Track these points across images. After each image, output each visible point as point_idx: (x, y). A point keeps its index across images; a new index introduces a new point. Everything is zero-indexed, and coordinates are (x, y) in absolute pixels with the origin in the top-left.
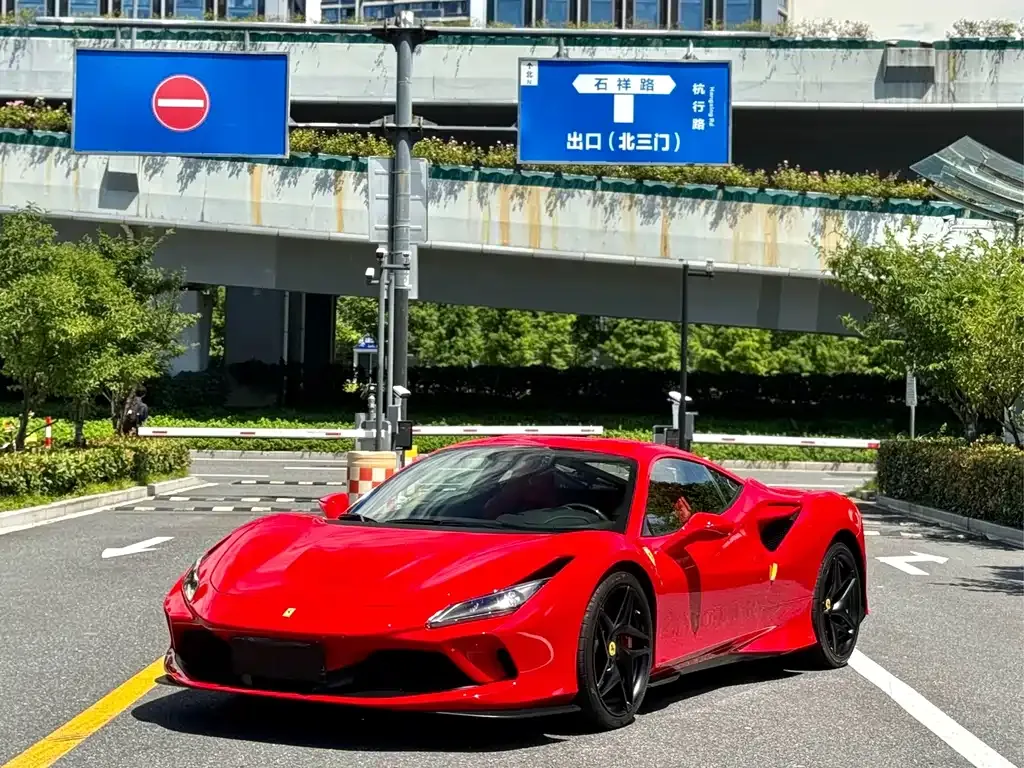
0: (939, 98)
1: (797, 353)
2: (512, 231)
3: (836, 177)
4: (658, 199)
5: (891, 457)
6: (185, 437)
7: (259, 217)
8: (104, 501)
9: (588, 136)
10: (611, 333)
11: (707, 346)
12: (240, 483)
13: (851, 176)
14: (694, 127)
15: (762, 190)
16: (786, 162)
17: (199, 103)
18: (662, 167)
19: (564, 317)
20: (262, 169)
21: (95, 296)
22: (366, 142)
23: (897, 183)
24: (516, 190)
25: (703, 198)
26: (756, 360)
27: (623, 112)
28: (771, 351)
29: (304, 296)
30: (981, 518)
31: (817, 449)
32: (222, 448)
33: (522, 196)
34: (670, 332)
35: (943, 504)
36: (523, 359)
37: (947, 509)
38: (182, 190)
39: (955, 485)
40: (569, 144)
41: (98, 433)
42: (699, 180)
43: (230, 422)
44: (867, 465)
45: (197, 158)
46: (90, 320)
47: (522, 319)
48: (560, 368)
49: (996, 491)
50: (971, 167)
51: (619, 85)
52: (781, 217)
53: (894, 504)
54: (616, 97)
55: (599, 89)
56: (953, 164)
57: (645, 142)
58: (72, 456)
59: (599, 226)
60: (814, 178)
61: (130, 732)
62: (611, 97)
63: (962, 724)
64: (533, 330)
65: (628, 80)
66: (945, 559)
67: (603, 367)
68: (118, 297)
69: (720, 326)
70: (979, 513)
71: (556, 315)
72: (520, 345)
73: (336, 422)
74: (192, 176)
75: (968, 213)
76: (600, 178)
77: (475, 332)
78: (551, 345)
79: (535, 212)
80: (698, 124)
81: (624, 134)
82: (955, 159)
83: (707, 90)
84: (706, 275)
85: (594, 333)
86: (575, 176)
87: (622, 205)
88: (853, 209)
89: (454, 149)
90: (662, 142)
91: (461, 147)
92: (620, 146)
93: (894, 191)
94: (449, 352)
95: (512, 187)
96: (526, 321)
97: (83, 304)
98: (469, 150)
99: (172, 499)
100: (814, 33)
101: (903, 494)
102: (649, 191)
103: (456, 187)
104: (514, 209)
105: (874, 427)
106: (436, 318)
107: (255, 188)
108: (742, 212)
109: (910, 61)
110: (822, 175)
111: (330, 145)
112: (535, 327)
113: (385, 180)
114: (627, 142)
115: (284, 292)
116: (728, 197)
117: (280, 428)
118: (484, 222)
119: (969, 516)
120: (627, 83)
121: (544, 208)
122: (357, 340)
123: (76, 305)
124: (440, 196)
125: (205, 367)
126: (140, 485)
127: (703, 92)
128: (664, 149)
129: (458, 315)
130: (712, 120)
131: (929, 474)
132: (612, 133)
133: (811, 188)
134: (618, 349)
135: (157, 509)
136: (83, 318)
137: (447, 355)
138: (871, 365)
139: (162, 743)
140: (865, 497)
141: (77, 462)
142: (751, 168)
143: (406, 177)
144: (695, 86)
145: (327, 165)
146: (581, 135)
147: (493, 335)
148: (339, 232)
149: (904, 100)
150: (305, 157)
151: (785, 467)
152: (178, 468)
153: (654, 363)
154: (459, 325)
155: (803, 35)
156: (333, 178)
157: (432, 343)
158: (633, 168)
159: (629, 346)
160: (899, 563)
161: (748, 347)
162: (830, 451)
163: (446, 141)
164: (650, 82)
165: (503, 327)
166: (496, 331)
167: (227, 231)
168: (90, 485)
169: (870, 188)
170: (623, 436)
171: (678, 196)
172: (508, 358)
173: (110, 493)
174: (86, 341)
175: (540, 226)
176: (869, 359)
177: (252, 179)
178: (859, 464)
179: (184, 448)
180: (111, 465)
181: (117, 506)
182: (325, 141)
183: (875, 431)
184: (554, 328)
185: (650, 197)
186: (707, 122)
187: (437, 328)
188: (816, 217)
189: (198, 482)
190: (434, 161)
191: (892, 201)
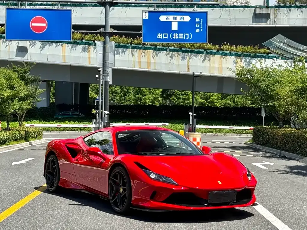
0: (272, 23)
1: (229, 101)
2: (142, 64)
3: (241, 47)
4: (186, 54)
5: (257, 132)
6: (41, 127)
7: (65, 60)
8: (15, 147)
9: (164, 34)
10: (173, 94)
11: (202, 98)
13: (245, 47)
14: (196, 32)
15: (218, 51)
16: (225, 42)
17: (44, 25)
18: (187, 44)
19: (159, 90)
20: (66, 45)
21: (11, 84)
22: (97, 37)
23: (259, 49)
24: (143, 51)
25: (200, 54)
26: (217, 103)
27: (175, 27)
28: (221, 100)
29: (79, 84)
30: (284, 151)
31: (235, 130)
32: (54, 130)
33: (145, 53)
35: (273, 146)
36: (146, 103)
37: (274, 148)
38: (41, 51)
39: (276, 140)
40: (158, 37)
41: (16, 126)
42: (199, 48)
43: (56, 122)
44: (250, 134)
45: (46, 42)
46: (10, 91)
47: (146, 91)
48: (157, 105)
49: (289, 143)
50: (281, 44)
51: (173, 19)
52: (224, 59)
53: (258, 147)
55: (167, 20)
56: (275, 43)
57: (181, 36)
58: (5, 133)
59: (169, 62)
60: (233, 47)
61: (12, 222)
62: (171, 22)
63: (277, 217)
64: (149, 94)
65: (176, 17)
66: (273, 164)
67: (170, 105)
68: (19, 83)
69: (206, 92)
70: (284, 149)
71: (156, 89)
72: (145, 98)
73: (88, 122)
74: (44, 47)
75: (280, 58)
76: (168, 48)
77: (132, 95)
78: (155, 98)
79: (149, 58)
80: (198, 31)
81: (175, 34)
82: (276, 41)
83: (200, 20)
84: (200, 77)
85: (167, 95)
86: (161, 47)
87: (175, 55)
88: (245, 57)
89: (124, 39)
90: (186, 36)
91: (126, 38)
92: (174, 37)
93: (257, 51)
95: (142, 50)
96: (147, 91)
97: (8, 86)
98: (129, 39)
99: (37, 146)
100: (233, 3)
101: (261, 144)
102: (183, 52)
103: (125, 50)
104: (142, 57)
105: (252, 123)
106: (120, 90)
107: (64, 51)
108: (212, 57)
109: (263, 12)
110: (236, 46)
111: (86, 38)
112: (150, 93)
113: (102, 48)
114: (176, 36)
115: (73, 83)
116: (207, 53)
117: (71, 124)
118: (133, 61)
119: (281, 150)
121: (151, 56)
122: (96, 97)
123: (6, 87)
124: (120, 53)
125: (49, 105)
126: (27, 142)
127: (199, 21)
128: (187, 38)
129: (127, 89)
130: (202, 29)
131: (268, 137)
132: (171, 33)
133: (233, 50)
134: (175, 99)
135: (31, 149)
136: (8, 90)
137: (123, 101)
138: (251, 104)
139: (22, 226)
140: (249, 144)
141: (7, 135)
142: (214, 44)
143: (108, 47)
144: (196, 19)
145: (85, 44)
146: (161, 34)
147: (137, 96)
148: (89, 64)
149: (261, 23)
150: (79, 41)
151: (225, 135)
152: (39, 136)
153: (186, 104)
154: (127, 92)
155: (230, 4)
156: (87, 47)
157: (119, 98)
158: (178, 45)
159: (178, 99)
160: (259, 165)
161: (214, 99)
162: (239, 130)
163: (121, 37)
164: (183, 18)
165: (140, 93)
166: (138, 94)
167: (55, 64)
168: (11, 142)
169: (250, 50)
170: (176, 126)
171: (192, 53)
172: (141, 102)
173: (17, 144)
174: (9, 98)
175: (150, 62)
176: (251, 102)
177: (63, 48)
178: (247, 134)
179: (41, 130)
180: (17, 136)
181: (19, 148)
182: (85, 36)
183: (252, 124)
184: (156, 93)
185: (183, 53)
186: (200, 30)
187: (120, 93)
188: (234, 59)
189: (45, 141)
190: (118, 43)
191: (257, 54)
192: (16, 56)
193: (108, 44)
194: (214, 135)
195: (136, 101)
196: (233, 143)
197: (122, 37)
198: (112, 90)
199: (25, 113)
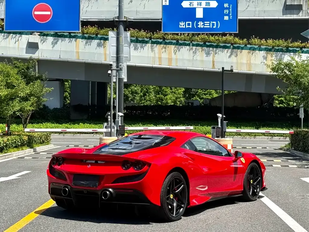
0: (304, 15)
2: (162, 60)
3: (271, 41)
4: (211, 49)
5: (296, 136)
7: (79, 57)
8: (14, 155)
9: (187, 23)
10: (196, 94)
12: (68, 146)
13: (276, 40)
15: (246, 45)
16: (254, 36)
17: (49, 13)
19: (181, 89)
20: (79, 40)
21: (9, 81)
23: (291, 42)
24: (163, 46)
25: (226, 48)
27: (199, 14)
29: (96, 83)
33: (165, 48)
34: (214, 94)
36: (167, 103)
38: (53, 47)
40: (180, 26)
42: (225, 42)
46: (8, 90)
47: (167, 90)
48: (179, 106)
51: (198, 4)
52: (252, 54)
54: (196, 8)
55: (190, 6)
57: (207, 25)
59: (191, 58)
60: (263, 41)
62: (195, 8)
64: (171, 93)
65: (201, 3)
68: (18, 81)
71: (178, 89)
72: (166, 98)
74: (56, 43)
76: (191, 42)
77: (153, 94)
78: (177, 98)
79: (170, 54)
80: (226, 18)
81: (200, 22)
83: (229, 5)
84: (231, 71)
85: (190, 94)
86: (183, 42)
87: (199, 51)
88: (277, 52)
89: (143, 33)
90: (213, 25)
91: (145, 32)
92: (198, 26)
93: (290, 45)
94: (144, 101)
95: (162, 45)
96: (168, 90)
97: (5, 84)
98: (148, 33)
99: (41, 153)
101: (301, 150)
102: (208, 46)
103: (143, 45)
104: (163, 53)
106: (140, 90)
107: (77, 47)
108: (239, 53)
109: (294, 3)
110: (266, 40)
112: (172, 93)
113: (115, 39)
114: (201, 25)
115: (90, 81)
116: (234, 48)
118: (153, 57)
120: (200, 4)
121: (173, 51)
124: (138, 48)
125: (62, 106)
126: (31, 148)
127: (228, 7)
128: (214, 27)
129: (146, 89)
130: (231, 16)
132: (195, 22)
133: (262, 45)
135: (33, 158)
137: (143, 102)
138: (279, 104)
140: (286, 150)
141: (3, 141)
142: (242, 38)
143: (122, 38)
144: (225, 4)
145: (101, 39)
146: (184, 22)
147: (158, 96)
148: (105, 61)
149: (292, 15)
150: (93, 36)
151: (255, 138)
152: (46, 141)
154: (147, 92)
156: (103, 43)
157: (138, 98)
158: (202, 39)
159: (201, 99)
164: (209, 3)
165: (161, 93)
166: (159, 94)
167: (68, 61)
168: (10, 149)
169: (282, 44)
170: (200, 128)
171: (218, 48)
172: (162, 103)
173: (18, 152)
174: (7, 97)
175: (172, 58)
176: (278, 102)
177: (76, 44)
178: (279, 137)
179: (48, 135)
180: (18, 142)
181: (19, 157)
182: (100, 31)
183: (284, 126)
184: (177, 93)
185: (208, 48)
186: (229, 17)
187: (140, 93)
188: (264, 54)
189: (53, 146)
190: (136, 37)
191: (290, 49)
192: (26, 53)
193: (122, 35)
194: (242, 139)
195: (157, 101)
196: (266, 148)
197: (140, 31)
198: (132, 90)
199: (30, 115)
